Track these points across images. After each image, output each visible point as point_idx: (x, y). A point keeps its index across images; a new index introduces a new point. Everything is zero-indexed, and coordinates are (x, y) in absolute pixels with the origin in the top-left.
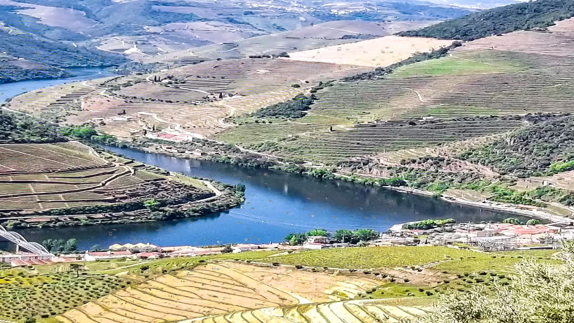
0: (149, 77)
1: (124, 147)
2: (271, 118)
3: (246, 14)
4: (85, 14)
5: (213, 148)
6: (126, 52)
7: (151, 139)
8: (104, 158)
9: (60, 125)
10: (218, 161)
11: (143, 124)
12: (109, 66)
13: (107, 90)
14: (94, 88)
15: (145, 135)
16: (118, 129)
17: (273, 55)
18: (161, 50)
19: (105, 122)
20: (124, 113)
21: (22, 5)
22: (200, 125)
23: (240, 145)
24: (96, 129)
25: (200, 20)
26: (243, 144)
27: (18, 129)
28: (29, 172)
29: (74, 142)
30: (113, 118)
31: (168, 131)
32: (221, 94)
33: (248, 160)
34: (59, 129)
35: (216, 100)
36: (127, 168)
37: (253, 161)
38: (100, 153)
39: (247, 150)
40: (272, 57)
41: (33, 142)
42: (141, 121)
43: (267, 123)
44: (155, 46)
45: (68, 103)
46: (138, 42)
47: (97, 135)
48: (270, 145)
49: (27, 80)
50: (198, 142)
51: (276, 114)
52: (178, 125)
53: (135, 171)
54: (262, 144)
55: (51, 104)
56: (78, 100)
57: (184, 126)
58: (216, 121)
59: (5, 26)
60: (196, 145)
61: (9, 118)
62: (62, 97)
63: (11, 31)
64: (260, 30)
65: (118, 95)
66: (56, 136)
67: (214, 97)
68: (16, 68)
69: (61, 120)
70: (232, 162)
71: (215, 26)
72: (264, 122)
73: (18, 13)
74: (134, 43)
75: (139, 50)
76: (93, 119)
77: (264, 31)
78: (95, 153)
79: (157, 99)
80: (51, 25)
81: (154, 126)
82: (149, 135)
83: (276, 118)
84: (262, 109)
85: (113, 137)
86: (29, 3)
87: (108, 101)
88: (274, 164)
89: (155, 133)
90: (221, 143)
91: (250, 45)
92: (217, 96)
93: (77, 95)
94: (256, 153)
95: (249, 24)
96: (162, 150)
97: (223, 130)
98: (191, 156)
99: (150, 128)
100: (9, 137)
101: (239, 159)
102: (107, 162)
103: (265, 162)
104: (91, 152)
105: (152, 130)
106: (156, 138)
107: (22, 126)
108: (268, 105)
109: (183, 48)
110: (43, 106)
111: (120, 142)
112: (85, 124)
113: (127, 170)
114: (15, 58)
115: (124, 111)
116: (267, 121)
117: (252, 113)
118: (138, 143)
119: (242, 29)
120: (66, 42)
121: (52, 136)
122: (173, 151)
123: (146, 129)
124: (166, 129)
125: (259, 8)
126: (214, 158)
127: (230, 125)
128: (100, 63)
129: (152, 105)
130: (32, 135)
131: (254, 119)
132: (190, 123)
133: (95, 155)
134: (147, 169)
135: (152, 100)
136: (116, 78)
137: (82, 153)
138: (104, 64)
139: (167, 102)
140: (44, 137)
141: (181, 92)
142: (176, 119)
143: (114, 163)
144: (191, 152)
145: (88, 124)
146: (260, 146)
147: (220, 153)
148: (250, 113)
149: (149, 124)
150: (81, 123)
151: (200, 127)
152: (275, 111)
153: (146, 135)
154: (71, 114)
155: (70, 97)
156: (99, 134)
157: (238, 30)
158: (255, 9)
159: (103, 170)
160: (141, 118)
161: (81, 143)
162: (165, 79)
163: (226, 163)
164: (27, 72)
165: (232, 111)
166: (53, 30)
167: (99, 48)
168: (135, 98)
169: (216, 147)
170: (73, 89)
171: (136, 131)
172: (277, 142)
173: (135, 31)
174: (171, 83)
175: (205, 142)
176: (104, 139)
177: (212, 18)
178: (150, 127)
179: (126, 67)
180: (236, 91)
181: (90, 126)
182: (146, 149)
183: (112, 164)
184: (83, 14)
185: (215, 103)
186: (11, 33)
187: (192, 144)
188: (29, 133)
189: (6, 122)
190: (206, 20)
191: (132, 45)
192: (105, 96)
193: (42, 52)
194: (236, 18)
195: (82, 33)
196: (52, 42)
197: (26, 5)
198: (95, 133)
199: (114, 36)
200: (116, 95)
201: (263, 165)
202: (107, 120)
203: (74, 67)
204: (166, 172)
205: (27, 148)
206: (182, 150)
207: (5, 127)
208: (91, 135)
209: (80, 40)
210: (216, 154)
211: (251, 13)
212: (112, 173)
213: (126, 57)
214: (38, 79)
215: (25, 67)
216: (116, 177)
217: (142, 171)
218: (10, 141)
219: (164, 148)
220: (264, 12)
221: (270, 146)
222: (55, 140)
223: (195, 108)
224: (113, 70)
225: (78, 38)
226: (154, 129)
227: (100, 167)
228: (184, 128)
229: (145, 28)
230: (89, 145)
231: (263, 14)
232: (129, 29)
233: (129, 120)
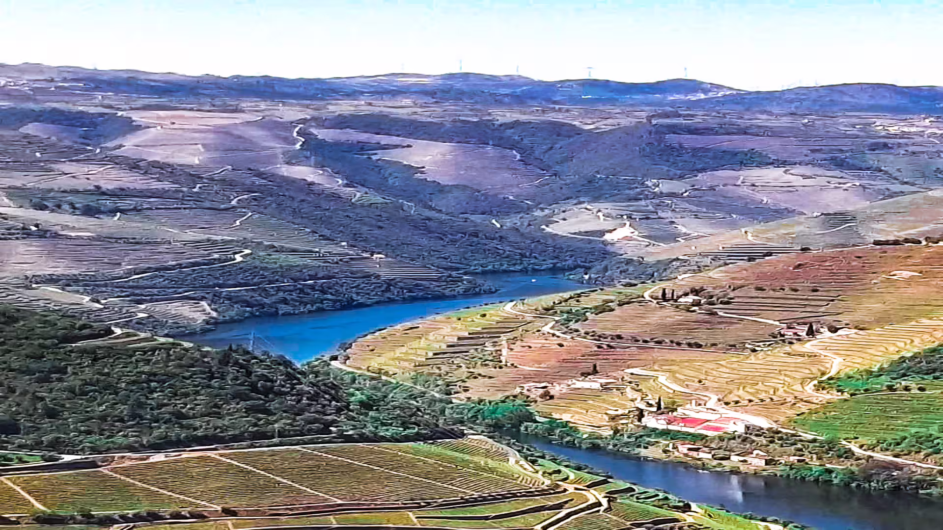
0: (651, 290)
1: (595, 448)
2: (923, 379)
3: (874, 148)
4: (518, 157)
5: (793, 448)
6: (608, 237)
7: (654, 430)
8: (541, 473)
9: (454, 401)
10: (803, 478)
11: (635, 397)
12: (570, 269)
13: (557, 322)
14: (529, 317)
15: (640, 420)
16: (581, 408)
17: (927, 239)
18: (684, 230)
19: (552, 393)
20: (595, 372)
21: (384, 140)
22: (762, 396)
23: (853, 441)
24: (532, 408)
25: (772, 164)
26: (862, 440)
27: (352, 411)
28: (373, 506)
29: (477, 439)
30: (570, 383)
31: (690, 410)
32: (811, 327)
33: (872, 475)
34: (452, 408)
35: (799, 340)
36: (593, 496)
37: (882, 477)
38: (533, 462)
39: (869, 453)
40: (924, 243)
41: (383, 439)
42: (632, 389)
43: (913, 391)
44: (673, 222)
45: (472, 351)
46: (636, 215)
47: (536, 422)
48: (920, 441)
49: (391, 301)
50: (757, 435)
51: (934, 370)
52: (714, 398)
53: (609, 501)
54: (905, 438)
55: (435, 354)
56: (495, 344)
57: (726, 400)
58: (798, 387)
59: (347, 185)
60: (753, 441)
61: (334, 387)
62: (459, 339)
63: (358, 195)
64: (906, 183)
65: (582, 332)
66: (437, 426)
67: (795, 334)
68: (368, 276)
69: (457, 389)
70: (836, 481)
71: (805, 177)
72: (907, 389)
73: (374, 158)
74: (625, 217)
75: (636, 233)
76: (526, 386)
77: (913, 185)
78: (523, 462)
79: (667, 341)
80: (444, 180)
81: (660, 399)
82: (650, 421)
83: (936, 378)
84: (903, 359)
85: (571, 425)
86: (398, 136)
87: (561, 345)
88: (932, 484)
89: (663, 417)
90: (810, 437)
91: (880, 218)
92: (803, 331)
93: (493, 334)
94: (891, 458)
95: (881, 171)
96: (676, 454)
97: (813, 407)
98: (743, 468)
99: (651, 405)
100: (331, 428)
101: (853, 473)
102: (548, 482)
103: (910, 479)
104: (512, 460)
105: (655, 409)
106: (665, 427)
107: (362, 404)
108: (916, 350)
109: (734, 225)
110: (419, 359)
111: (585, 436)
112: (508, 397)
113: (592, 500)
114: (365, 255)
115: (595, 366)
116: (914, 386)
117: (881, 369)
118: (625, 439)
119: (864, 182)
120: (477, 218)
121: (427, 425)
122: (702, 455)
123: (642, 406)
124: (688, 406)
125: (903, 135)
126: (794, 471)
127: (829, 397)
128: (549, 264)
129: (658, 354)
130: (383, 424)
131: (885, 380)
132: (741, 392)
133: (521, 466)
134: (637, 498)
135: (657, 342)
136: (579, 295)
137: (491, 463)
138: (559, 265)
139: (690, 345)
140: (409, 428)
141: (720, 323)
142: (707, 383)
143: (564, 485)
144: (742, 458)
145: (515, 396)
146: (898, 444)
147: (807, 460)
148: (875, 369)
149: (650, 397)
150: (500, 396)
151: (762, 401)
152: (932, 362)
153: (643, 420)
154: (480, 375)
155: (479, 338)
156: (538, 418)
157: (858, 184)
158: (895, 136)
159: (540, 501)
160: (630, 382)
161: (490, 440)
162: (686, 294)
163: (823, 482)
164: (389, 285)
165: (836, 365)
166: (449, 192)
167: (548, 230)
168: (619, 337)
169: (799, 446)
170: (483, 321)
171: (620, 412)
172: (936, 434)
173: (627, 192)
174: (697, 304)
175: (773, 435)
176: (550, 431)
177: (797, 160)
178: (650, 402)
179: (606, 269)
180: (845, 319)
181: (518, 402)
182: (643, 452)
183: (558, 486)
184: (515, 157)
185: (797, 347)
186: (357, 201)
187: (745, 440)
188: (376, 419)
189: (327, 396)
190: (784, 163)
191: (619, 221)
192: (554, 335)
193: (425, 241)
194: (852, 157)
195: (511, 198)
196: (444, 217)
197: (395, 140)
198: (530, 418)
199: (580, 203)
200: (577, 331)
201: (906, 487)
202: (558, 388)
203: (494, 272)
204: (681, 504)
205: (372, 452)
206: (721, 453)
207: (324, 406)
208: (521, 422)
209: (507, 214)
210: (799, 461)
211: (885, 145)
212: (560, 506)
213: (609, 248)
214: (414, 299)
215: (385, 273)
216: (568, 516)
217: (627, 501)
218: (334, 437)
219: (683, 449)
220: (913, 144)
221: (921, 444)
222: (435, 435)
223: (753, 359)
224: (577, 277)
225: (506, 208)
226: (659, 408)
227: (530, 494)
228: (727, 404)
229: (649, 183)
230: (508, 445)
231: (911, 149)
232: (616, 186)
233: (605, 388)
